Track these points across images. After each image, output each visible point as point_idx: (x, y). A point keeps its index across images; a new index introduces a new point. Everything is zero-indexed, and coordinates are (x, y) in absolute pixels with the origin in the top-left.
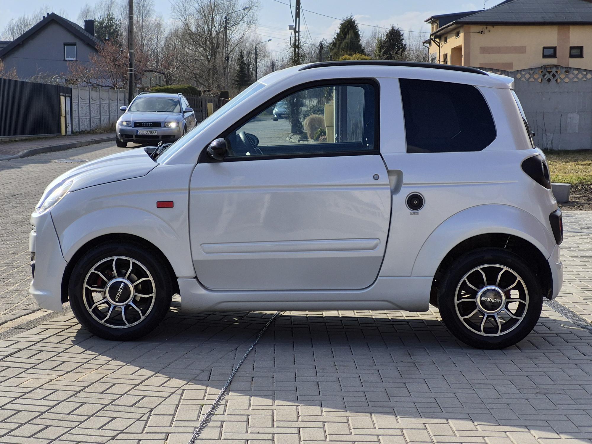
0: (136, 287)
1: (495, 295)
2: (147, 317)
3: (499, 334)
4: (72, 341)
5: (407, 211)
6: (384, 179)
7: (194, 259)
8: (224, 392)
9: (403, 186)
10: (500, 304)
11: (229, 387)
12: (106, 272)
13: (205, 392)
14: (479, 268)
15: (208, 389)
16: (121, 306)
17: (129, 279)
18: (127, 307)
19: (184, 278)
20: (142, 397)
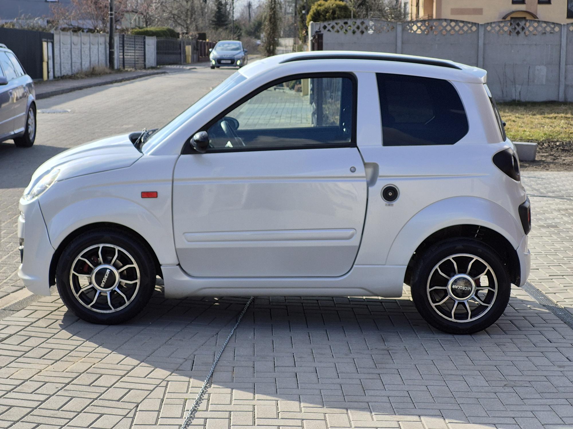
1: (466, 283)
2: (131, 302)
3: (469, 320)
5: (383, 202)
6: (361, 171)
7: (177, 247)
8: (207, 384)
9: (378, 178)
10: (469, 292)
11: (211, 378)
12: (92, 259)
13: (189, 384)
14: (450, 258)
15: (192, 380)
16: (106, 291)
17: (115, 266)
19: (166, 265)
20: (128, 390)
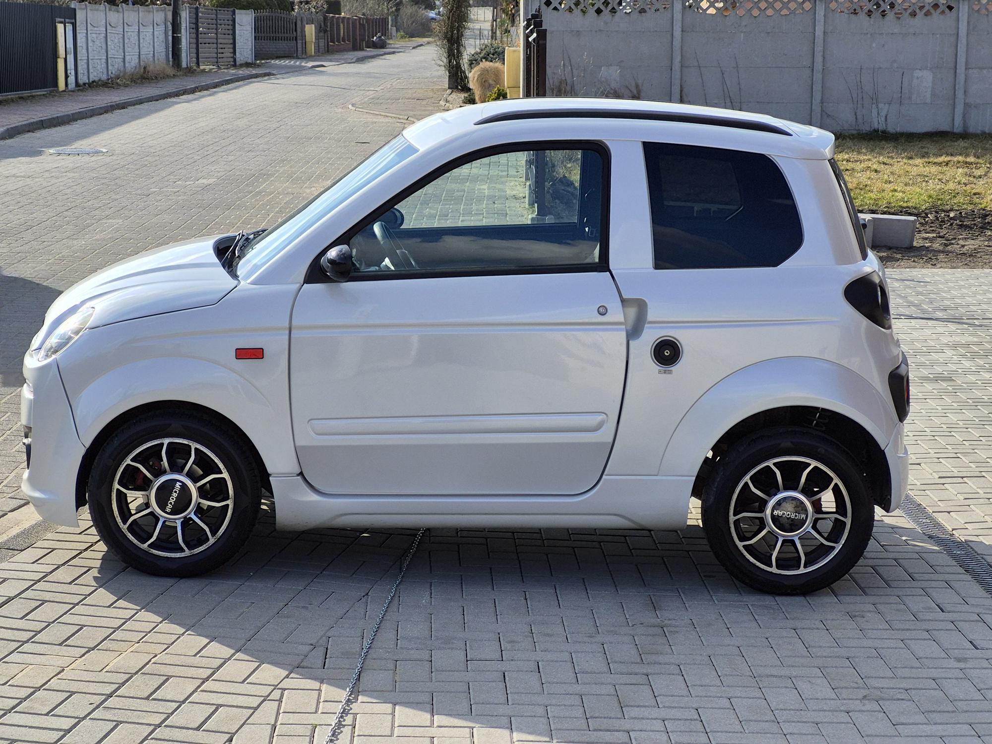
0: (200, 490)
1: (796, 507)
2: (219, 539)
3: (802, 570)
4: (95, 578)
5: (653, 367)
6: (616, 314)
7: (298, 444)
8: (350, 696)
9: (646, 325)
10: (803, 522)
11: (357, 683)
12: (151, 463)
13: (319, 696)
14: (770, 463)
15: (324, 687)
16: (176, 519)
17: (191, 475)
18: (186, 522)
19: (279, 475)
20: (214, 707)
